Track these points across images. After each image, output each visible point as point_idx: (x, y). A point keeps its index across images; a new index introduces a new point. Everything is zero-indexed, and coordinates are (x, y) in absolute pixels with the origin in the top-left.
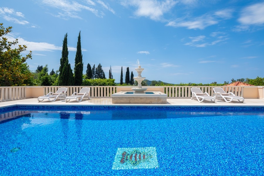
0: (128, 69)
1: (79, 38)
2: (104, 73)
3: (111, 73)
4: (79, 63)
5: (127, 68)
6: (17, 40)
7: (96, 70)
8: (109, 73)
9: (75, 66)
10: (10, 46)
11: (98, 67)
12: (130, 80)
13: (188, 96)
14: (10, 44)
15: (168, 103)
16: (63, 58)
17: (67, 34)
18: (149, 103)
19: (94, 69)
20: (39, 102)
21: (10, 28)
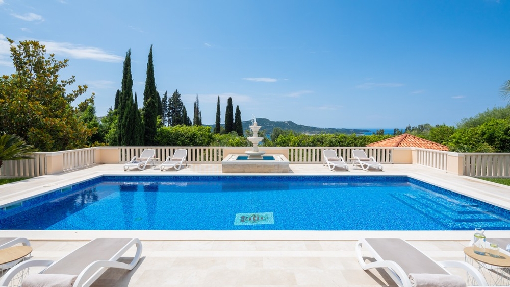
0: (230, 100)
1: (151, 57)
2: (184, 108)
3: (198, 108)
4: (149, 100)
5: (228, 99)
6: (74, 77)
7: (170, 101)
8: (195, 107)
9: (144, 104)
10: (63, 87)
11: (174, 96)
12: (234, 121)
13: (320, 161)
14: (64, 83)
15: (290, 171)
16: (124, 92)
17: (129, 51)
18: (268, 172)
19: (165, 100)
20: (125, 170)
21: (66, 61)
